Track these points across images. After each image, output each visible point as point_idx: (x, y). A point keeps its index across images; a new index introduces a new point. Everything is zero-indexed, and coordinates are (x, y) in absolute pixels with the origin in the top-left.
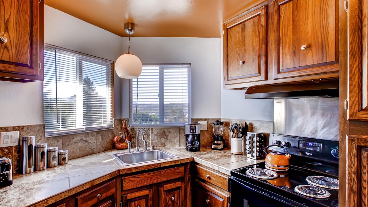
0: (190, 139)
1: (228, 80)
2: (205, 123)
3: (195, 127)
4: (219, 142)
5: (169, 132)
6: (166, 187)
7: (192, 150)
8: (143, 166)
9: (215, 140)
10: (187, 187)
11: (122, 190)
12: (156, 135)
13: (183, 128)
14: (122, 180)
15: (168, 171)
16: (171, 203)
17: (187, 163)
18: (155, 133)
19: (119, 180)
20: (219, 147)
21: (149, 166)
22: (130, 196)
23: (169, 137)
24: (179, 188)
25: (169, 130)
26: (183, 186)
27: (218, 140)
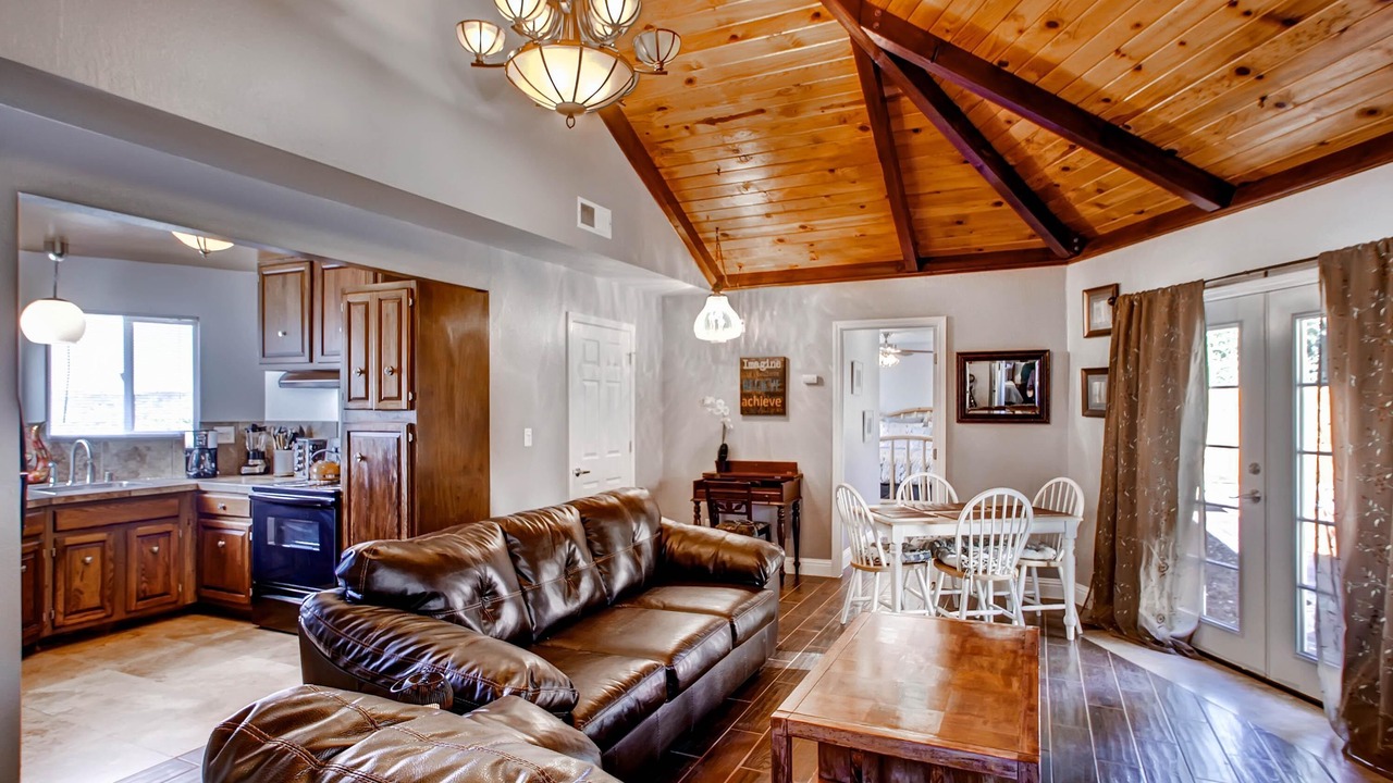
0: (194, 458)
1: (264, 356)
2: (231, 429)
3: (206, 435)
4: (258, 462)
5: (149, 449)
6: (142, 530)
7: (198, 476)
8: (97, 494)
9: (248, 458)
10: (184, 533)
11: (55, 530)
12: (117, 455)
13: (179, 440)
14: (55, 514)
15: (145, 504)
16: (150, 556)
17: (185, 493)
18: (114, 452)
19: (49, 513)
20: (257, 470)
21: (108, 493)
22: (70, 540)
23: (148, 458)
24: (168, 533)
25: (149, 445)
26: (176, 530)
27: (254, 458)
